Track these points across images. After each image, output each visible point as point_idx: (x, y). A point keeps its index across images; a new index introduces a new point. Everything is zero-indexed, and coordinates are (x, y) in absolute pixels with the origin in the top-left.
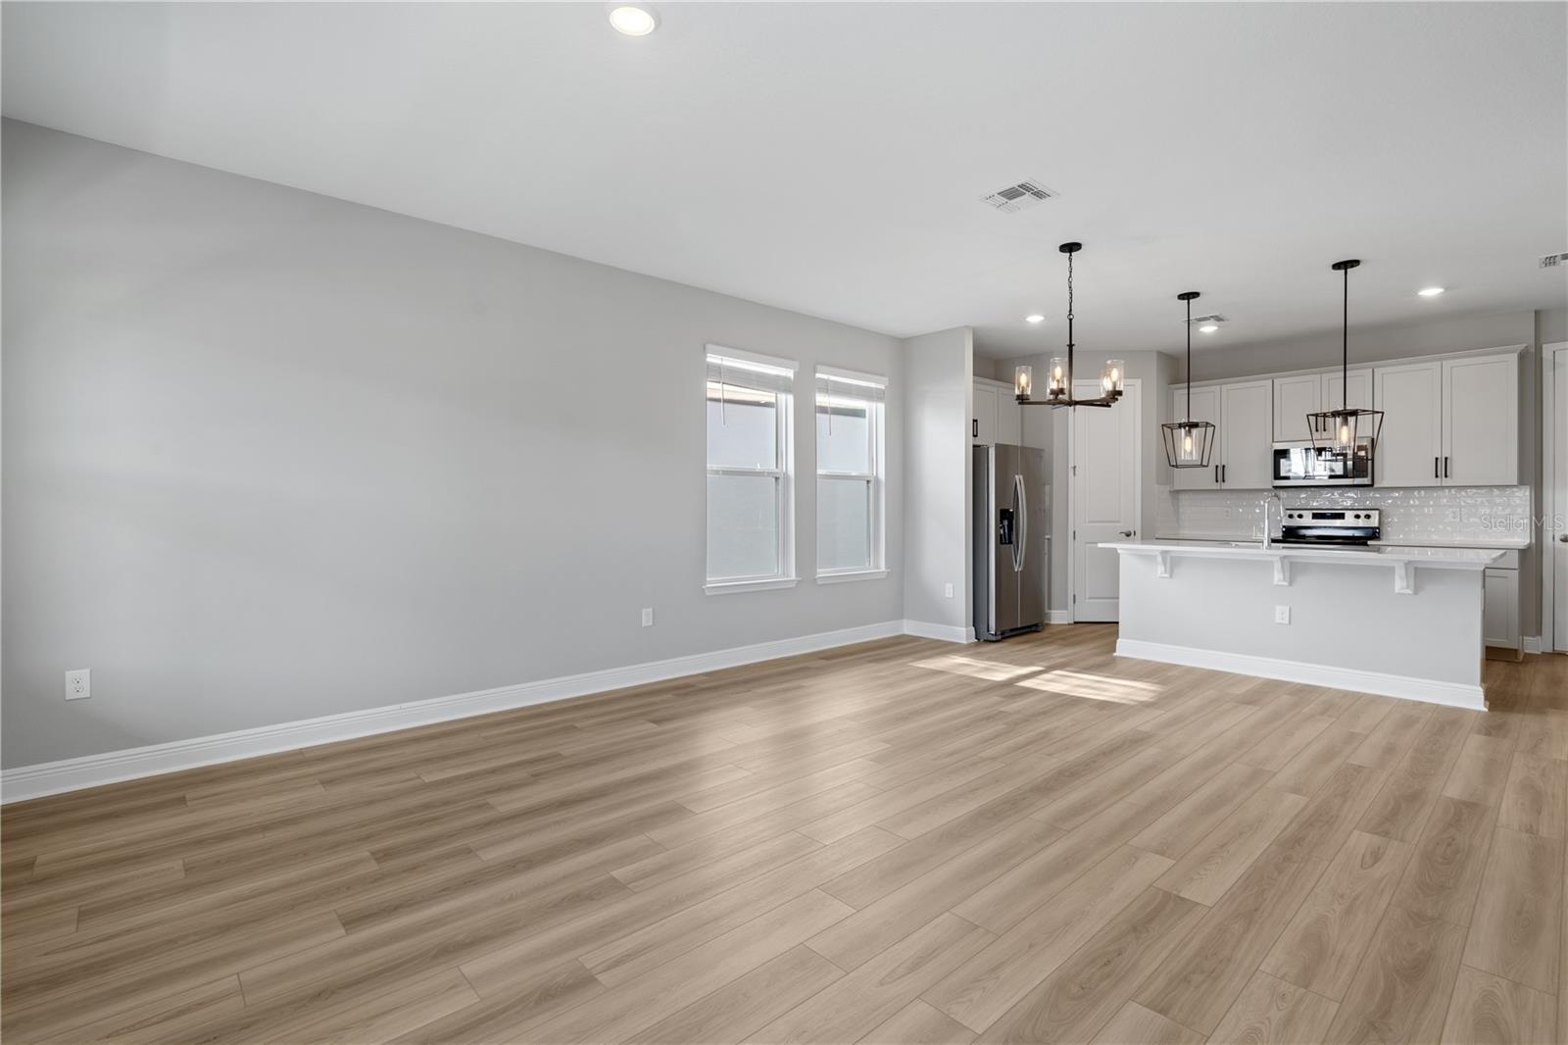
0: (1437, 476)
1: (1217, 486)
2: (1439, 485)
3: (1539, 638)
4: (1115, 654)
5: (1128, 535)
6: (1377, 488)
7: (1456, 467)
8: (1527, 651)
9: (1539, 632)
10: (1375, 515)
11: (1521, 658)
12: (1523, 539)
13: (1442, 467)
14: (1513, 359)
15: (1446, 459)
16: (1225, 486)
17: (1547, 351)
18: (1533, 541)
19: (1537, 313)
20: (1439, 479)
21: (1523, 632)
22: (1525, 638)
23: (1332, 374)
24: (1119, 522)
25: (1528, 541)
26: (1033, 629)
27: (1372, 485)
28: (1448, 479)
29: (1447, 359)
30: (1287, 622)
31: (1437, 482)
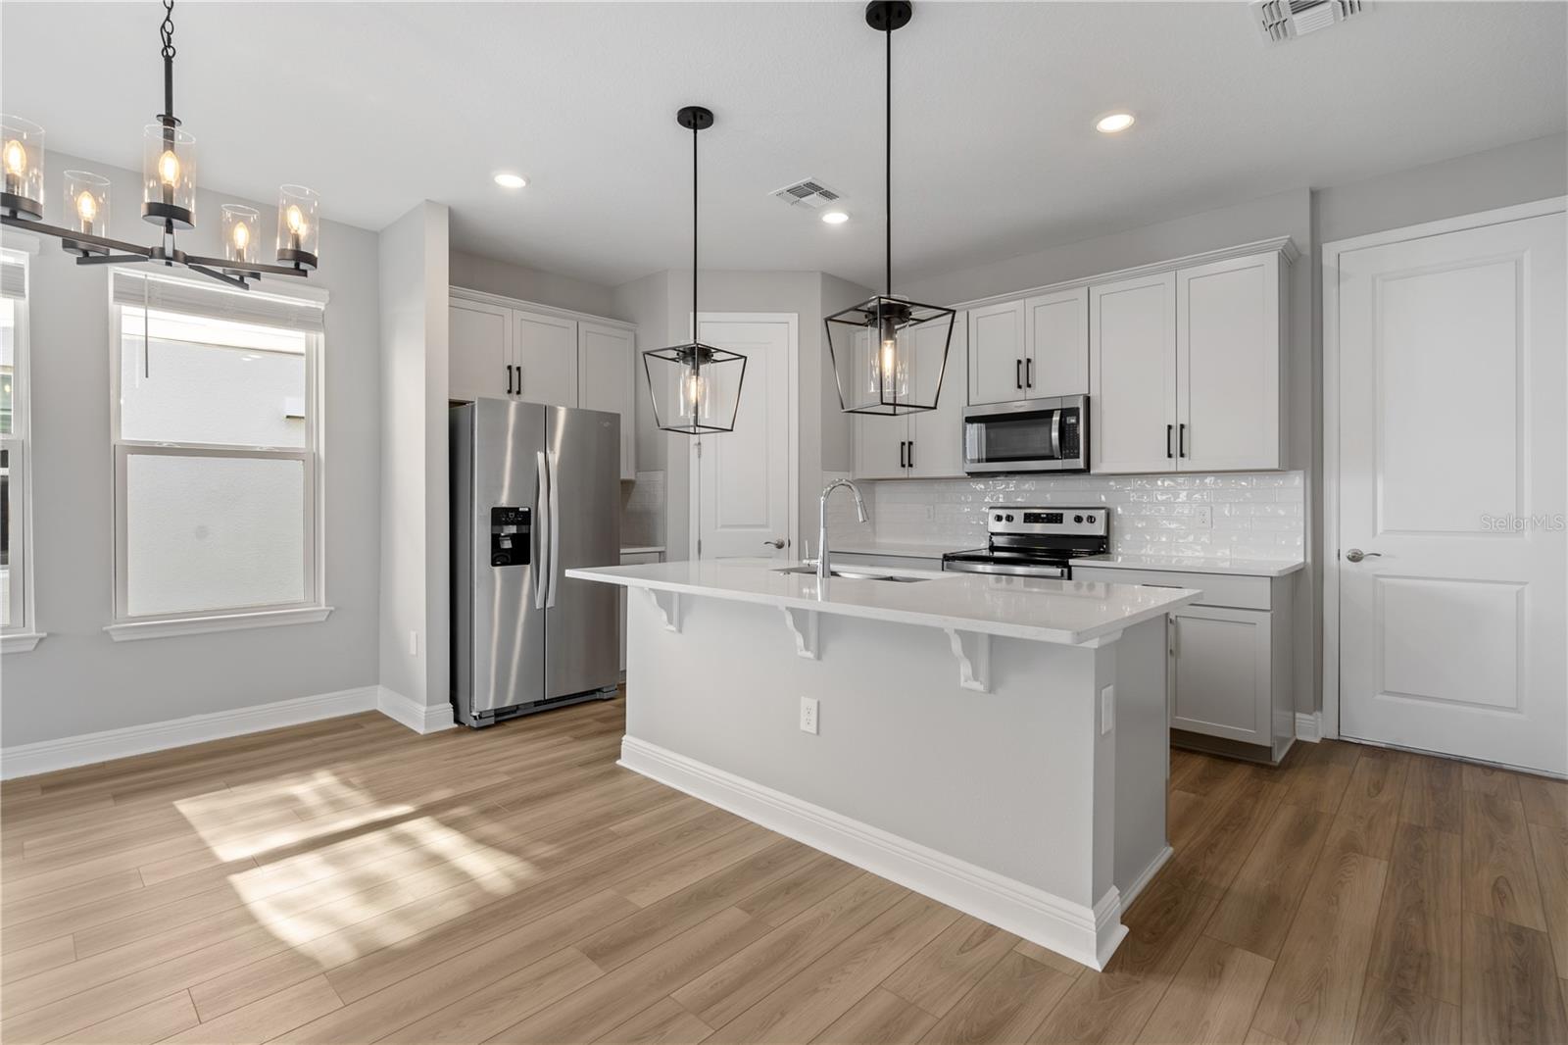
0: (1170, 456)
1: (903, 473)
2: (1173, 469)
3: (1319, 714)
4: (618, 762)
5: (780, 546)
6: (1094, 475)
7: (1196, 442)
8: (1300, 737)
9: (1318, 705)
10: (1101, 515)
11: (1279, 757)
12: (1294, 556)
13: (1177, 440)
14: (1270, 261)
15: (1182, 426)
16: (914, 473)
17: (1329, 252)
18: (1309, 560)
19: (1314, 195)
20: (1173, 460)
21: (1294, 707)
22: (1298, 715)
23: (1037, 299)
24: (766, 526)
25: (1302, 560)
26: (598, 695)
27: (1087, 469)
28: (1185, 459)
29: (1185, 266)
30: (814, 731)
31: (1170, 465)
